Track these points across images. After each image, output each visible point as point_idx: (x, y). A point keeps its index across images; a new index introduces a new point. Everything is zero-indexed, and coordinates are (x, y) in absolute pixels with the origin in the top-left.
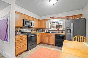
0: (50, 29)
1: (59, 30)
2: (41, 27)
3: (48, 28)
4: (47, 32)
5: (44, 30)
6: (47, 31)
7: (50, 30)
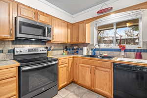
0: (97, 47)
1: (126, 51)
2: (75, 41)
3: (91, 43)
4: (90, 54)
5: (82, 49)
6: (88, 52)
7: (98, 50)
